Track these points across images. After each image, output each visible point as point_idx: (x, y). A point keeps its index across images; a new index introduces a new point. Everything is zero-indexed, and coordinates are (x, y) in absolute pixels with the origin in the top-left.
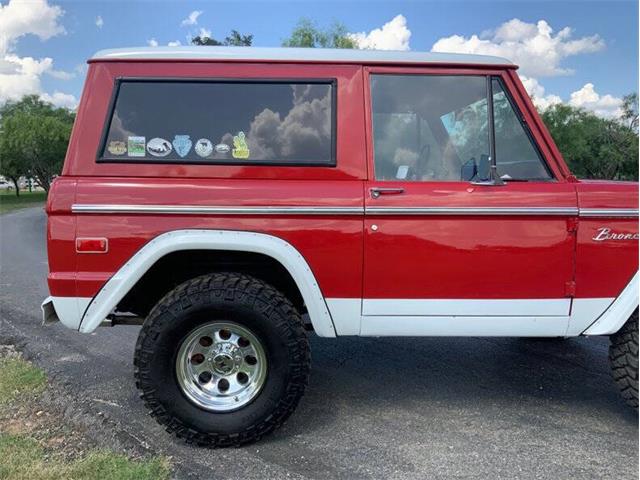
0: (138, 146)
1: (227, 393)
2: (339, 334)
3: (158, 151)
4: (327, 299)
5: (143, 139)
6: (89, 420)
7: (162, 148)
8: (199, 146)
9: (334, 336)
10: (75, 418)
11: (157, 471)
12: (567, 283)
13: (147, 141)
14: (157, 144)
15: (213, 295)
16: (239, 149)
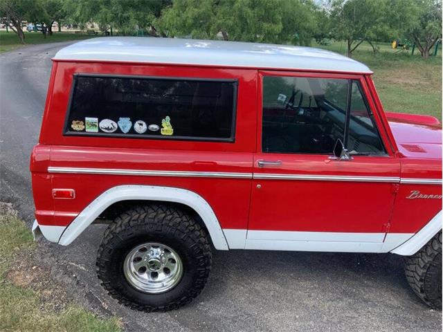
0: (93, 125)
1: (157, 280)
2: (231, 248)
3: (108, 129)
4: (224, 230)
5: (96, 119)
6: (68, 280)
7: (111, 126)
8: (137, 126)
9: (227, 249)
10: (58, 277)
11: (113, 327)
12: (385, 225)
13: (99, 121)
14: (106, 123)
15: (147, 227)
16: (166, 128)
